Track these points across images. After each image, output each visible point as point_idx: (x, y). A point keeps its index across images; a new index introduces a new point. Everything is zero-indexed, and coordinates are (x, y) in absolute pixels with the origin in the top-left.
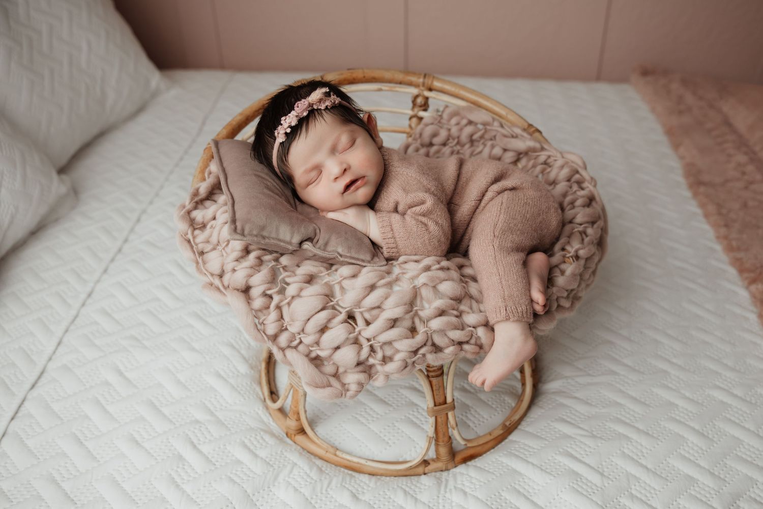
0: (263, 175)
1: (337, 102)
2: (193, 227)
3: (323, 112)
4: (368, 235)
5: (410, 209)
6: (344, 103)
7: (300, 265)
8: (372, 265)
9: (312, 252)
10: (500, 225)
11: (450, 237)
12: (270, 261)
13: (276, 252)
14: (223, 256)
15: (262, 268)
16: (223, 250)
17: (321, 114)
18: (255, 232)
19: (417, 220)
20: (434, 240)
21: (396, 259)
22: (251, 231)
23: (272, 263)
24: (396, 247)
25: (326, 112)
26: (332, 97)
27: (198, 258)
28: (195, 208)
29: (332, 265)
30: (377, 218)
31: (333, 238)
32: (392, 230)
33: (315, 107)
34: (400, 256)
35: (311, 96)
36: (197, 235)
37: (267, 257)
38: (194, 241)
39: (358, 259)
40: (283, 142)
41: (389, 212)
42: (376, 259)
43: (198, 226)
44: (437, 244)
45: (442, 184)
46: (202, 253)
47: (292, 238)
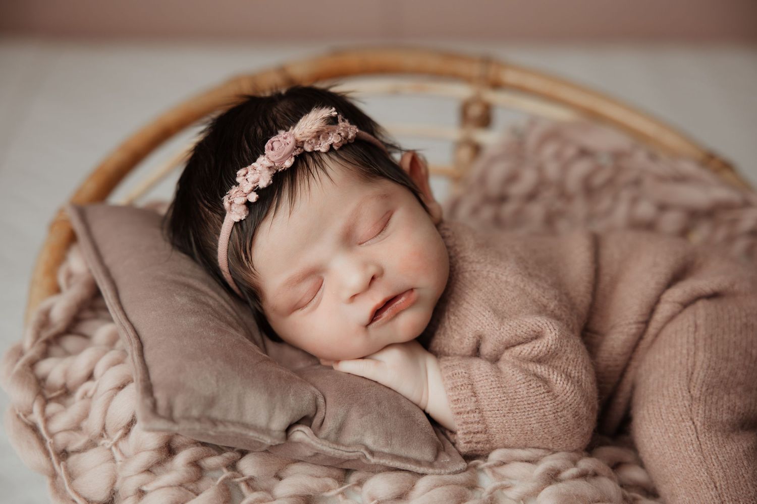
0: (197, 284)
1: (351, 135)
2: (43, 396)
3: (325, 157)
4: (422, 405)
5: (509, 350)
6: (365, 135)
7: (282, 474)
8: (437, 471)
9: (313, 448)
10: (700, 374)
11: (597, 407)
12: (217, 468)
13: (231, 449)
14: (113, 459)
15: (202, 484)
16: (114, 449)
17: (320, 163)
18: (195, 412)
19: (526, 372)
20: (565, 412)
21: (484, 456)
22: (187, 409)
23: (223, 473)
24: (485, 431)
25: (330, 158)
26: (341, 124)
27: (56, 466)
28: (45, 355)
29: (348, 472)
30: (441, 370)
31: (354, 415)
32: (475, 394)
33: (308, 148)
34: (493, 449)
35: (299, 124)
36: (53, 415)
37: (213, 461)
38: (46, 428)
39: (407, 459)
40: (241, 221)
41: (464, 356)
42: (444, 458)
43: (54, 394)
44: (572, 421)
45: (567, 294)
46: (64, 454)
47: (270, 418)
